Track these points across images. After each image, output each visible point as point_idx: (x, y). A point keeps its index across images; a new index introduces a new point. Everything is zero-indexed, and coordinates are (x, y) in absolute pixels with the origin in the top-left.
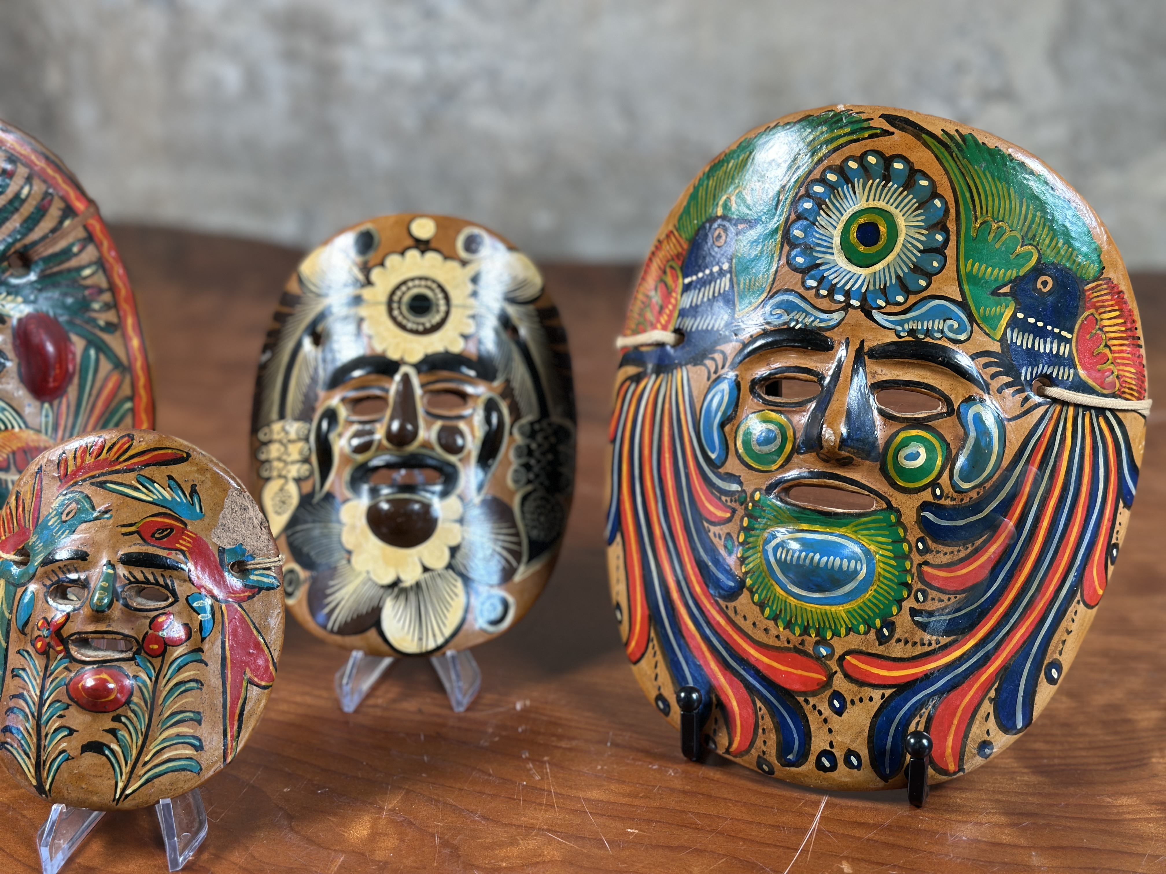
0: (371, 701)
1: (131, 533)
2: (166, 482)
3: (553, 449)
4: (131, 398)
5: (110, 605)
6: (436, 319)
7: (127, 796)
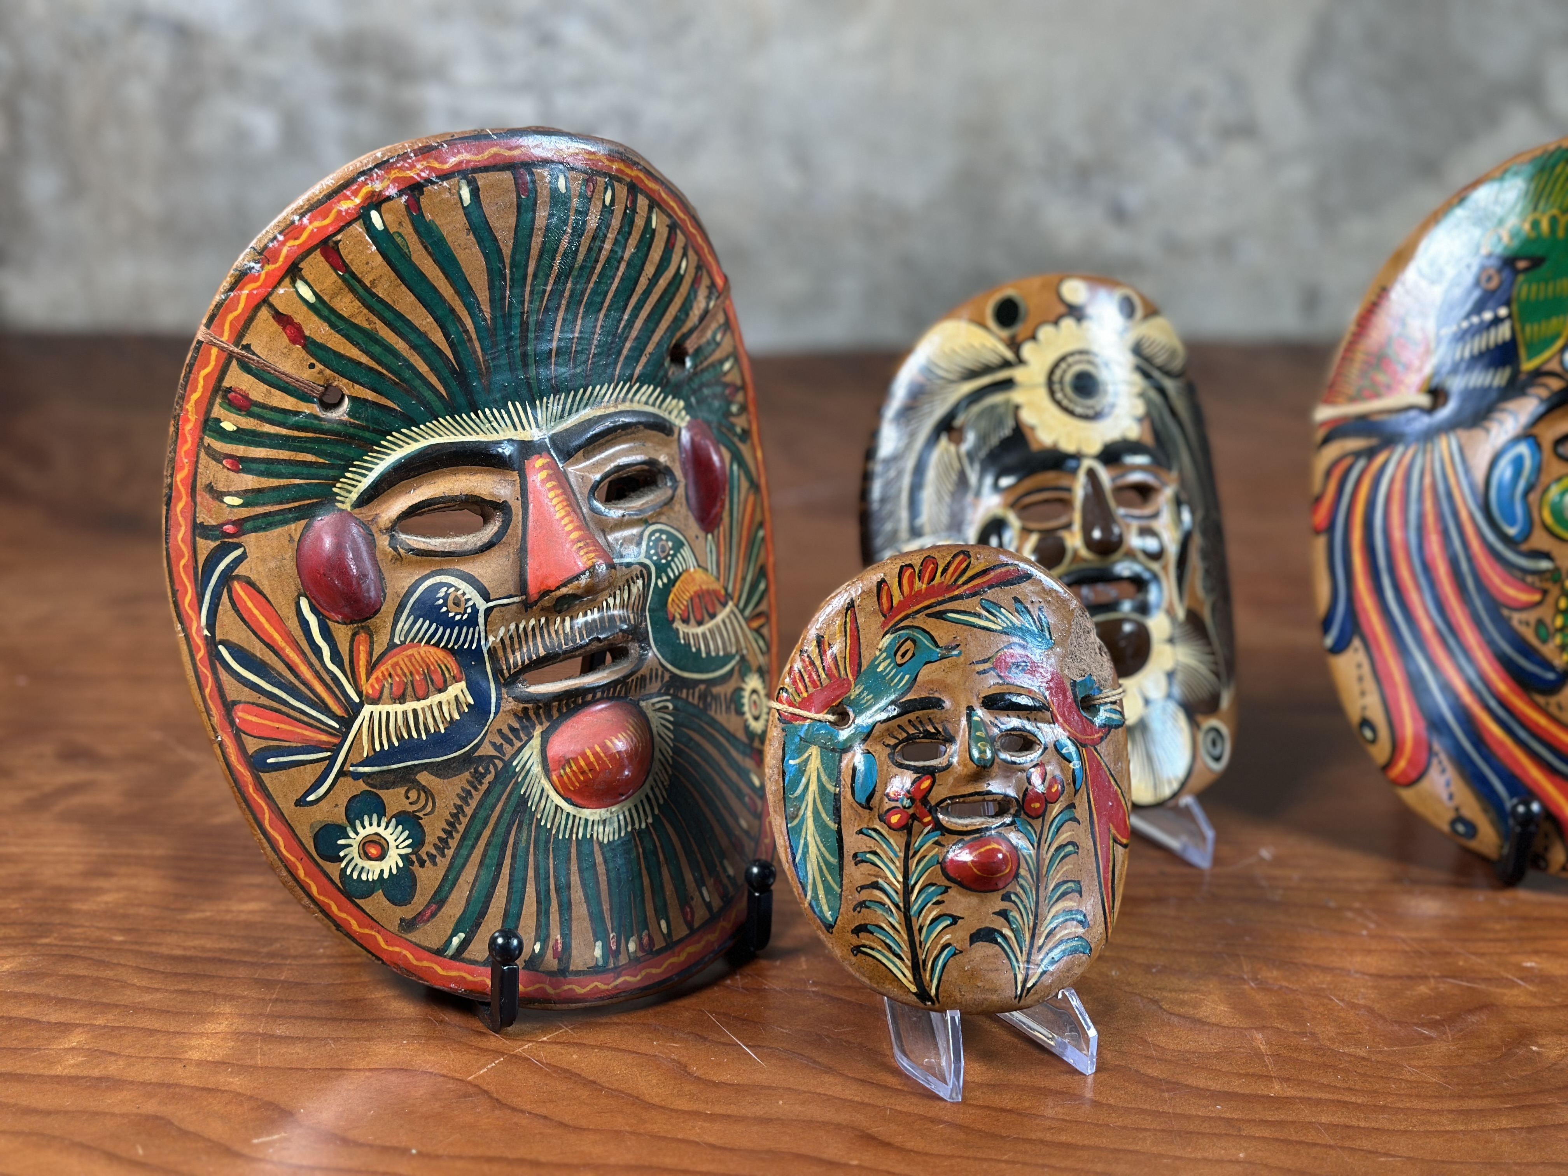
1: (986, 671)
2: (1012, 605)
3: (1217, 550)
4: (762, 525)
5: (993, 760)
7: (1029, 989)
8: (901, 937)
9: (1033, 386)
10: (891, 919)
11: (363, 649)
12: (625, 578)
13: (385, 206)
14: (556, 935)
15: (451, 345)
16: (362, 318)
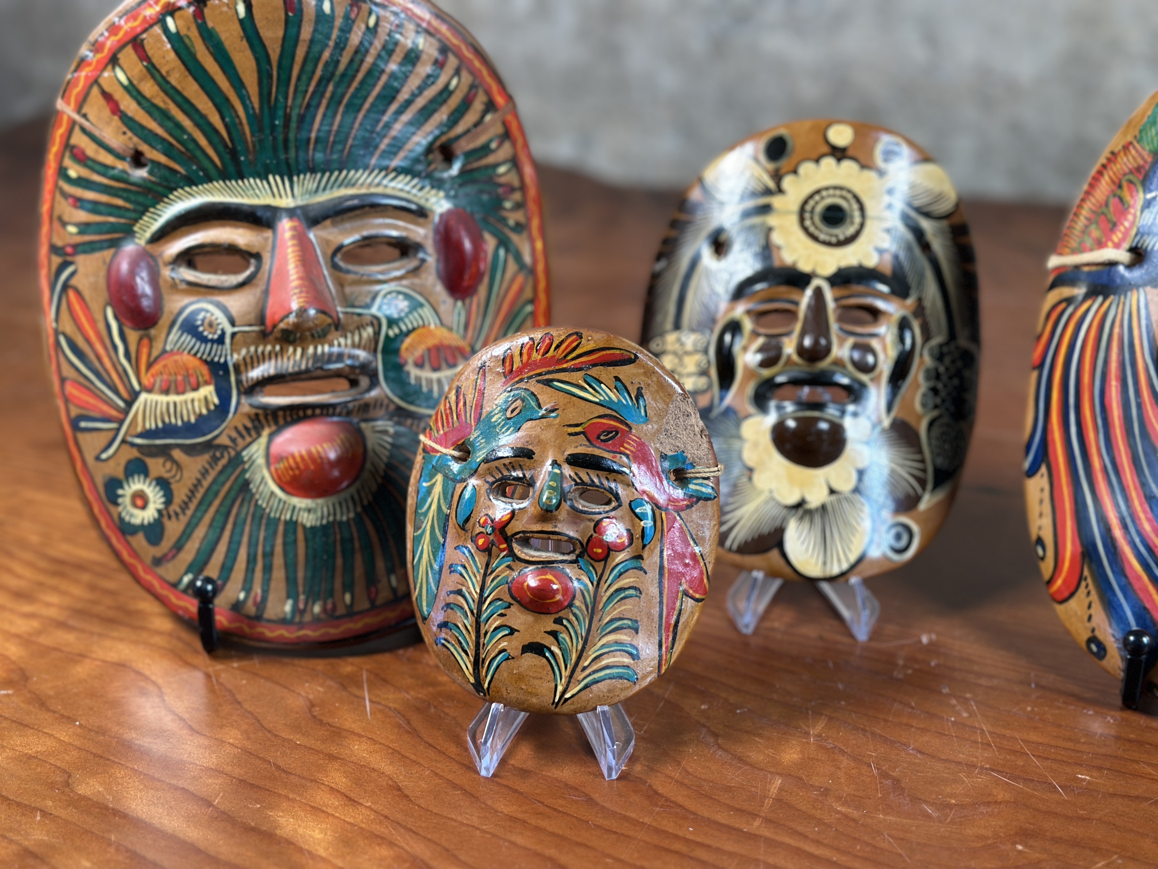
0: (767, 624)
1: (577, 434)
2: (612, 383)
3: (958, 374)
4: (532, 301)
5: (558, 506)
6: (850, 230)
7: (567, 700)
8: (471, 638)
9: (787, 213)
10: (466, 621)
11: (145, 351)
12: (355, 325)
13: (177, 14)
14: (257, 590)
15: (226, 126)
16: (161, 100)
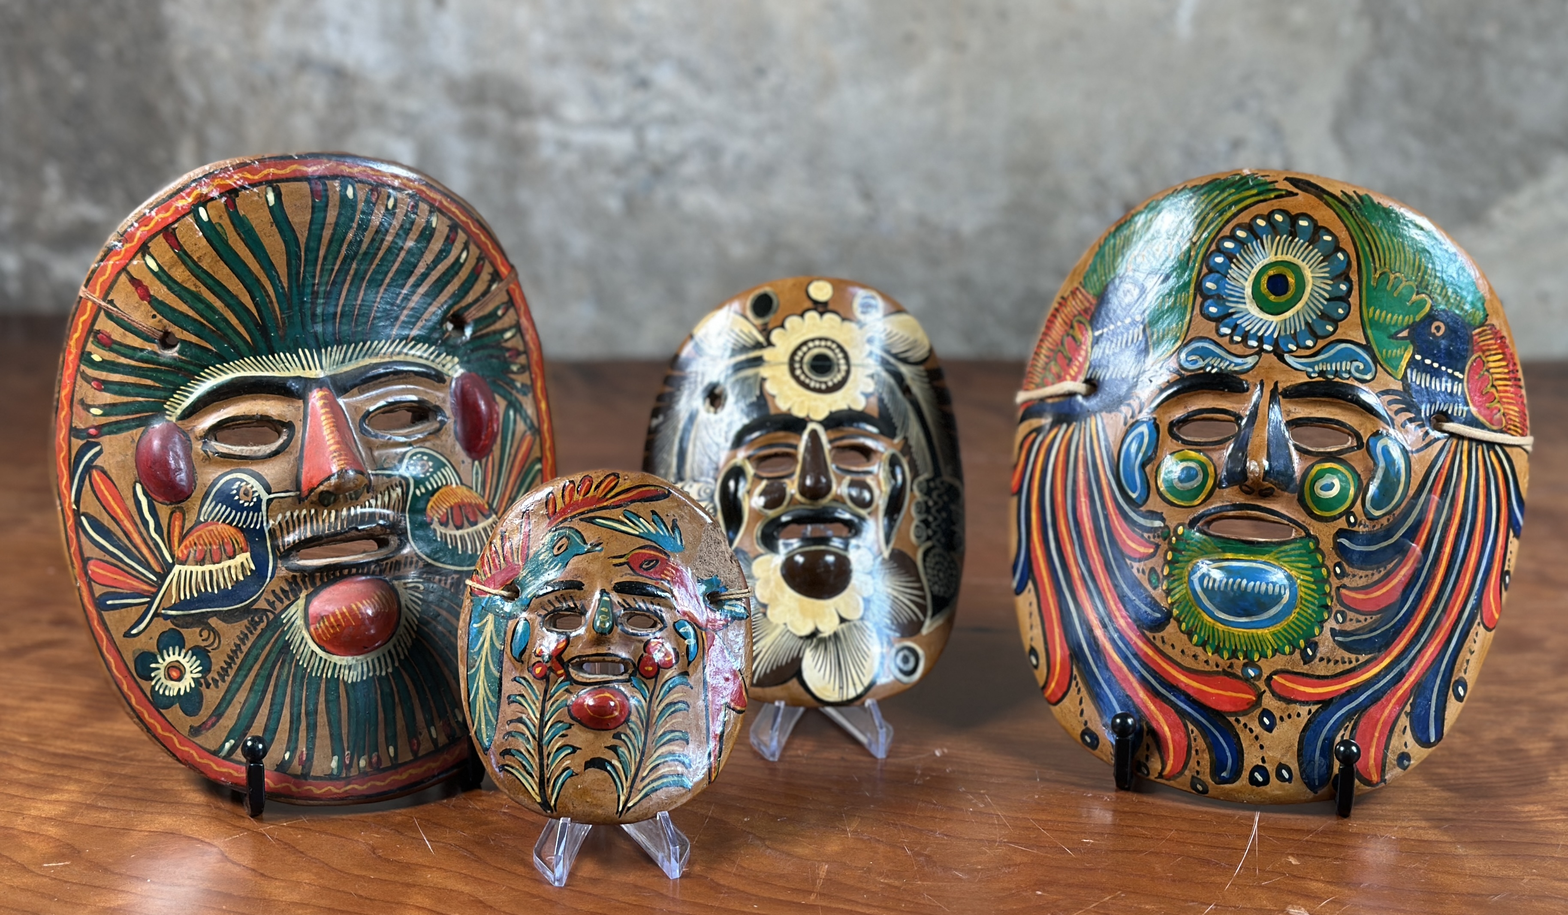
0: (791, 753)
1: (621, 564)
2: (650, 516)
3: (945, 508)
4: (540, 460)
5: (611, 629)
6: (839, 377)
7: (629, 808)
8: (534, 761)
9: (778, 364)
10: (528, 747)
11: (177, 523)
12: (385, 486)
13: (209, 205)
14: (303, 748)
15: (256, 305)
16: (191, 284)
